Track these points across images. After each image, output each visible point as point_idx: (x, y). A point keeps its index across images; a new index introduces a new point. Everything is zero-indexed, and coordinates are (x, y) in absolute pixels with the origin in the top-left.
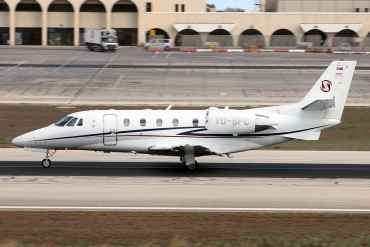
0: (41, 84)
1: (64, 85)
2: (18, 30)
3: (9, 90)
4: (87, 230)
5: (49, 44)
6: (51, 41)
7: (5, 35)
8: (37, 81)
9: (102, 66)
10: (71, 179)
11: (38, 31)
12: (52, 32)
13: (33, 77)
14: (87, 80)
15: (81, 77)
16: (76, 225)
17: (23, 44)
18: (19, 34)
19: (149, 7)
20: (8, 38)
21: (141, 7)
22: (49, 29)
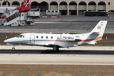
0: (77, 27)
1: (84, 27)
2: (70, 11)
3: (67, 29)
4: (91, 71)
5: (79, 15)
6: (80, 14)
7: (66, 12)
8: (76, 26)
9: (95, 22)
10: (86, 55)
11: (76, 11)
12: (80, 11)
13: (74, 25)
14: (90, 26)
15: (89, 25)
16: (87, 69)
17: (71, 15)
18: (70, 12)
19: (109, 4)
20: (67, 13)
21: (107, 4)
22: (79, 10)
